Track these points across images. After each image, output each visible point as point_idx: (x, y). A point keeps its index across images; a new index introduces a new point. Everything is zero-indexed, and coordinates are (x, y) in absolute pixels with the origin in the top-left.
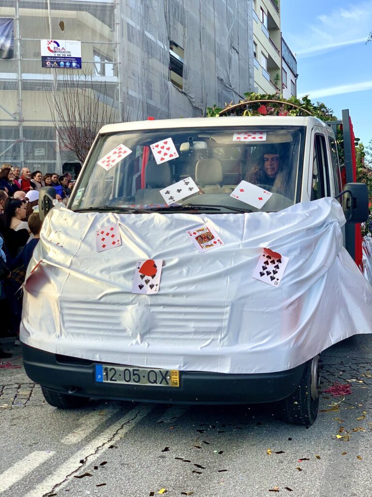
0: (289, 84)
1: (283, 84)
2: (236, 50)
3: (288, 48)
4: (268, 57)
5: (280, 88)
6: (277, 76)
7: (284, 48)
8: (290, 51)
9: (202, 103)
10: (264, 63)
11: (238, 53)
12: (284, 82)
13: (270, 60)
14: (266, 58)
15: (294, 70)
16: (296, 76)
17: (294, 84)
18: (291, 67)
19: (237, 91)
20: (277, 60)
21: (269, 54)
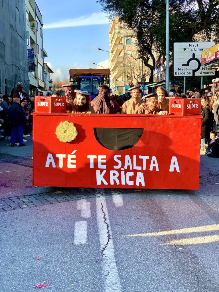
0: (39, 30)
1: (36, 30)
2: (18, 8)
3: (38, 8)
4: (29, 13)
5: (35, 32)
6: (33, 24)
7: (36, 8)
8: (39, 11)
9: (4, 39)
10: (27, 16)
11: (19, 11)
12: (37, 28)
13: (30, 15)
14: (28, 14)
15: (41, 21)
16: (42, 25)
17: (41, 30)
18: (40, 19)
19: (19, 33)
20: (33, 15)
21: (30, 12)
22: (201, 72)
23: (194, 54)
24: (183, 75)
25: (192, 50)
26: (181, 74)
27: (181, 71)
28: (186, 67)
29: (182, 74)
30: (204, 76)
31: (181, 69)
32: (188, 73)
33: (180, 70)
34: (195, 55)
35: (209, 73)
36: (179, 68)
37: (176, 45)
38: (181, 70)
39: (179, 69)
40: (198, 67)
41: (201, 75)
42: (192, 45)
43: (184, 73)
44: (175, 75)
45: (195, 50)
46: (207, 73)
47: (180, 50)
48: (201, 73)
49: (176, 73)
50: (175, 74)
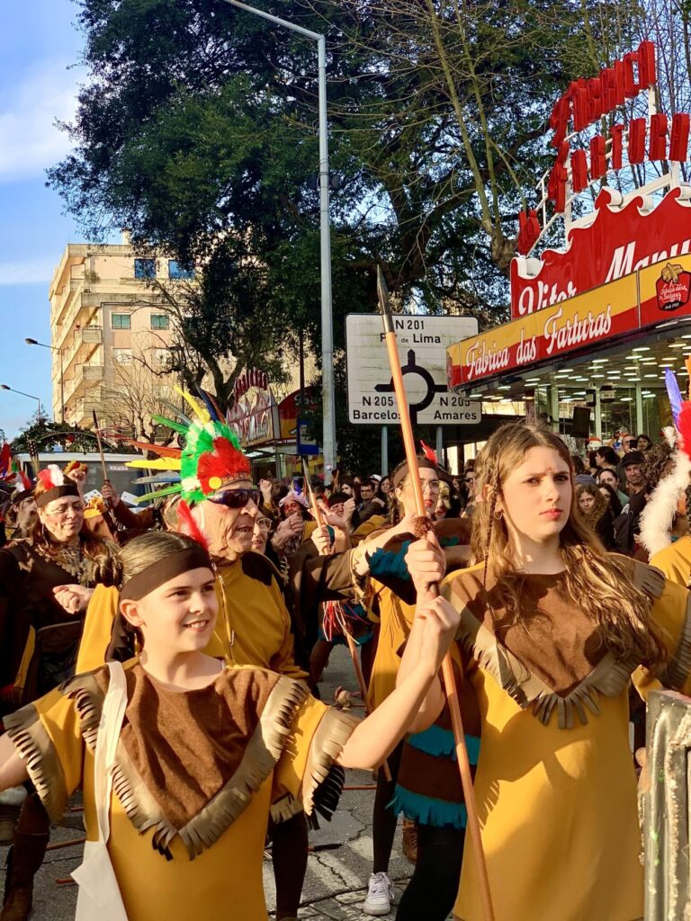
22: (437, 412)
23: (411, 354)
24: (380, 421)
25: (407, 340)
26: (372, 416)
27: (373, 409)
28: (387, 395)
29: (377, 416)
30: (445, 427)
31: (373, 401)
32: (394, 416)
33: (369, 404)
34: (417, 355)
35: (461, 414)
36: (364, 398)
37: (353, 321)
38: (373, 404)
39: (366, 401)
40: (426, 394)
41: (438, 421)
42: (406, 325)
43: (383, 416)
44: (352, 420)
45: (415, 341)
46: (456, 417)
47: (366, 338)
48: (437, 415)
49: (356, 413)
50: (355, 418)
